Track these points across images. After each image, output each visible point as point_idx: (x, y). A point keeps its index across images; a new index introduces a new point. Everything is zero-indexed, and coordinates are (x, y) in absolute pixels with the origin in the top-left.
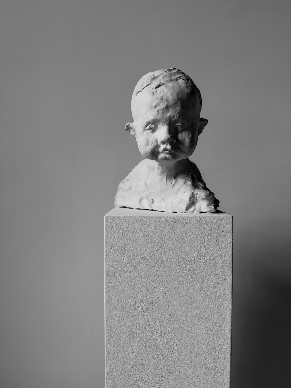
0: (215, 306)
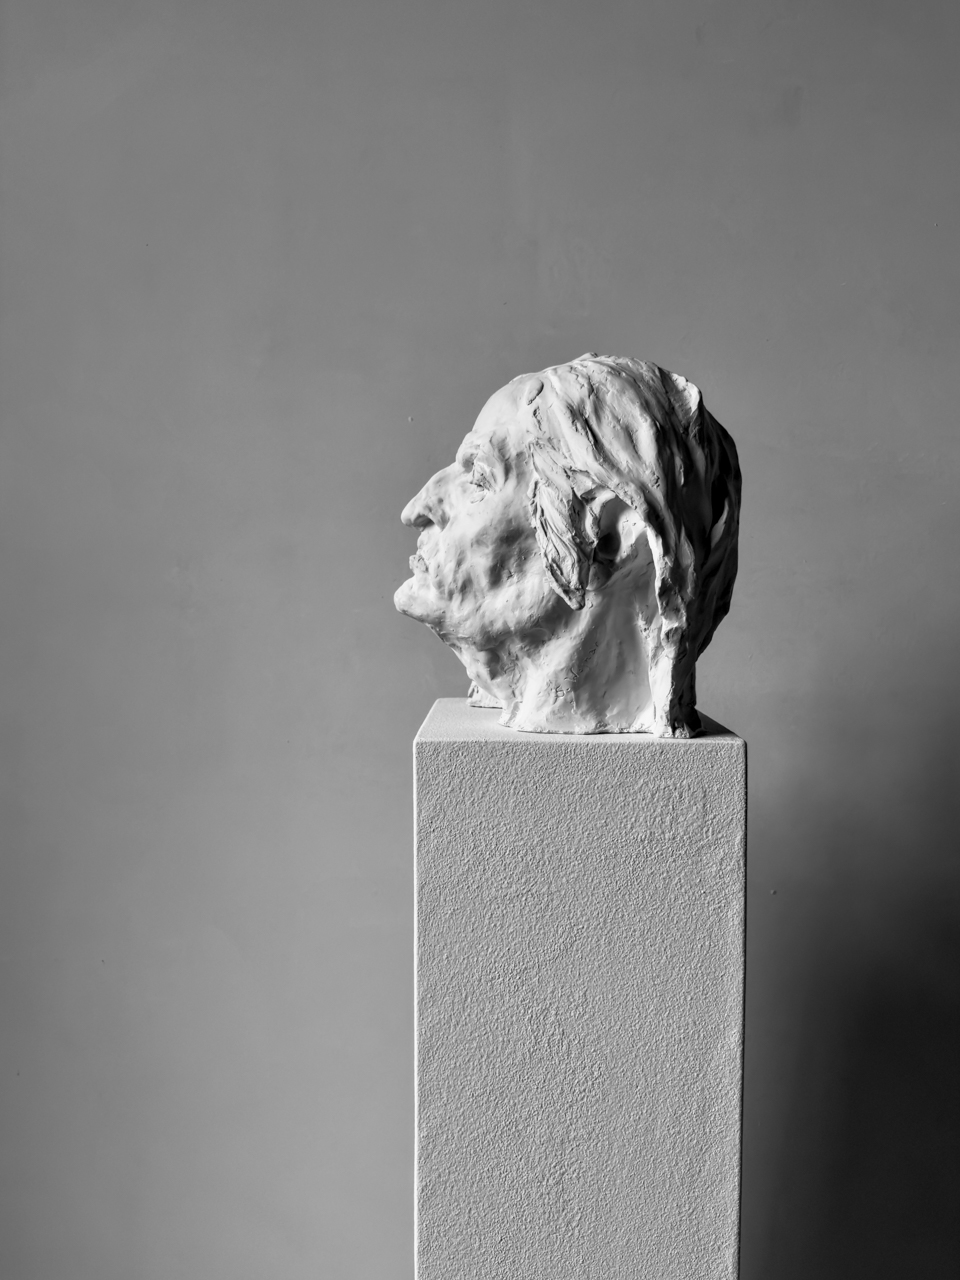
0: (700, 975)
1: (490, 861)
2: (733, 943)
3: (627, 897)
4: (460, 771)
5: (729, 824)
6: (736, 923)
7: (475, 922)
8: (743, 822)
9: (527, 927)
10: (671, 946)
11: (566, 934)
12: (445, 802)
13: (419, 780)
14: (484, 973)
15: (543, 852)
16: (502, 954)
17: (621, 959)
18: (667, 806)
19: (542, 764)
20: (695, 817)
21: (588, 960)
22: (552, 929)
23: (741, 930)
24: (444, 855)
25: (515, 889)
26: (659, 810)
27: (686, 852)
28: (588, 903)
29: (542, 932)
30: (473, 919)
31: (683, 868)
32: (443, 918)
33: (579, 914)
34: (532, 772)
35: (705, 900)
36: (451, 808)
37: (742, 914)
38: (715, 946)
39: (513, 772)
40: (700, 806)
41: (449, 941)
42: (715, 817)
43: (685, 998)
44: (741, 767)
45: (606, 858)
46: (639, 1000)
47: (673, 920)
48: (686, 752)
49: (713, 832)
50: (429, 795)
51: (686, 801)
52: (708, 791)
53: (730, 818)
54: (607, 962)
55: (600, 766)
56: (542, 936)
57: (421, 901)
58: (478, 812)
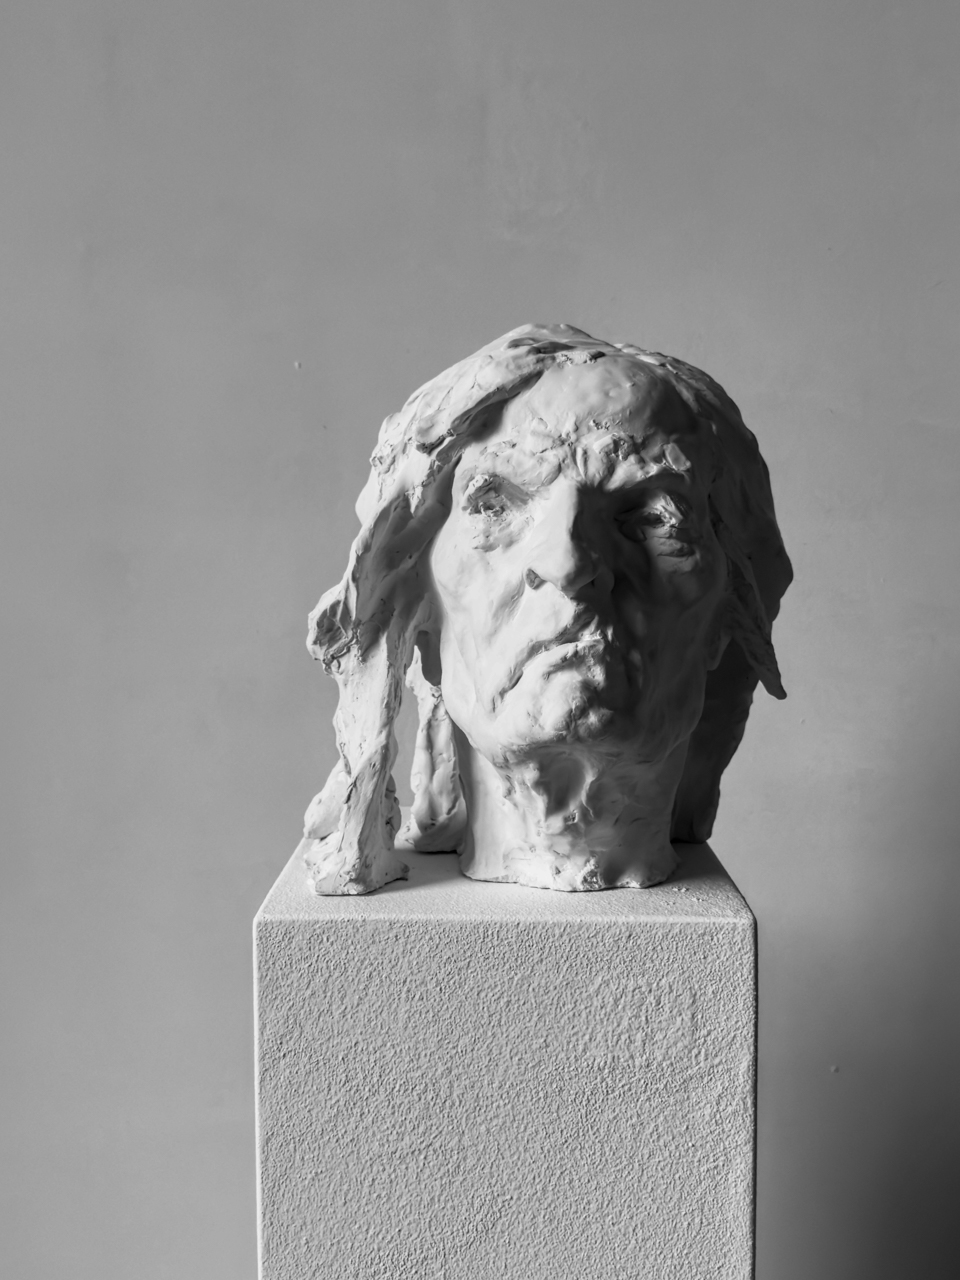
1: (370, 1100)
2: (736, 1218)
3: (577, 1152)
4: (324, 965)
5: (730, 1045)
6: (740, 1190)
7: (348, 1190)
8: (751, 1040)
9: (426, 1198)
10: (642, 1223)
11: (485, 1208)
12: (302, 1012)
13: (261, 979)
14: (362, 1265)
15: (451, 1087)
16: (389, 1238)
17: (568, 1244)
18: (637, 1016)
19: (449, 954)
20: (680, 1033)
21: (518, 1245)
22: (465, 1202)
23: (748, 1200)
24: (301, 1091)
25: (409, 1144)
26: (625, 1023)
27: (666, 1086)
28: (519, 1163)
29: (449, 1206)
30: (345, 1187)
32: (300, 1186)
33: (505, 1178)
34: (434, 966)
35: (694, 1156)
36: (310, 1022)
37: (749, 1177)
38: (709, 1224)
39: (405, 965)
40: (687, 1016)
41: (308, 1221)
42: (709, 1034)
44: (748, 958)
45: (546, 1097)
47: (645, 1186)
48: (665, 936)
49: (706, 1055)
50: (278, 1002)
51: (666, 1009)
52: (699, 994)
53: (732, 1034)
54: (548, 1248)
55: (536, 957)
56: (450, 1211)
57: (267, 1159)
58: (353, 1027)
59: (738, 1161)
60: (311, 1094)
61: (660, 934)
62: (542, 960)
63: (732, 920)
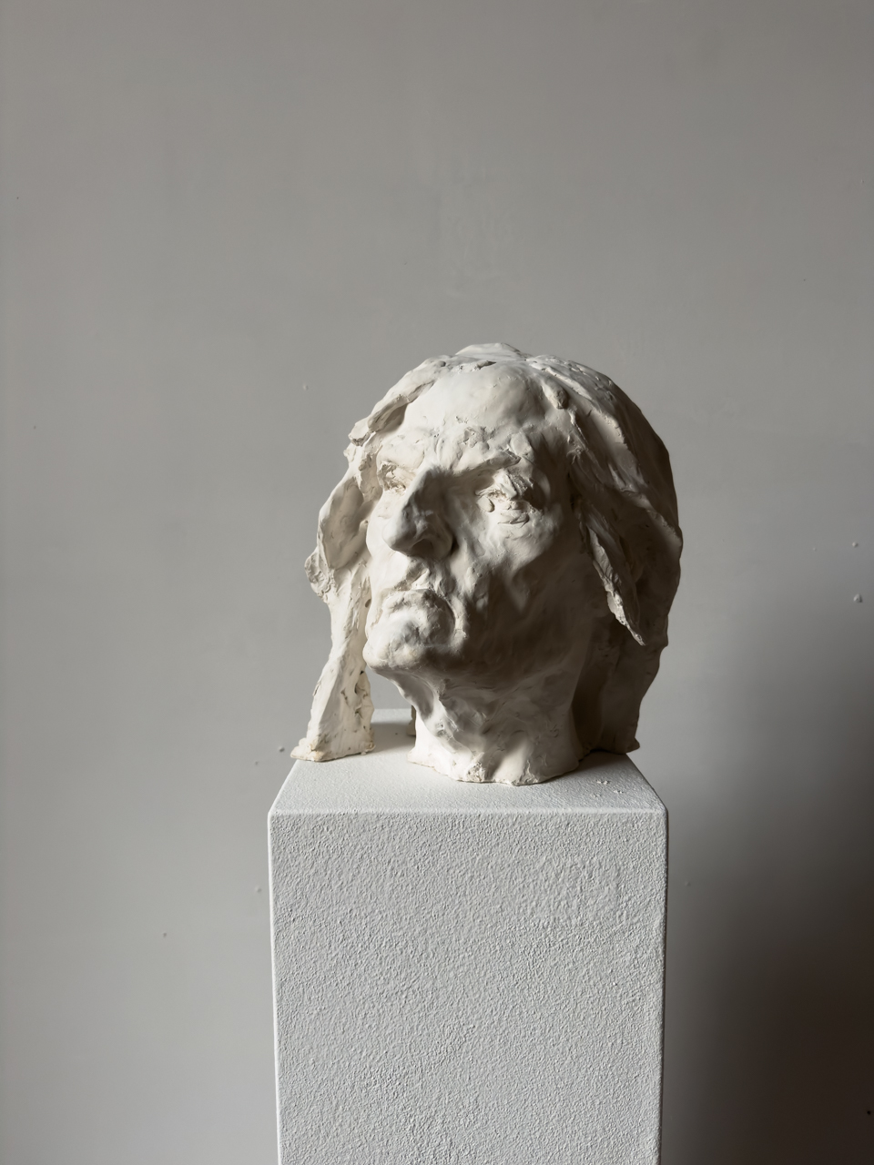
1: (362, 954)
2: (649, 1039)
3: (526, 991)
4: (325, 849)
5: (646, 908)
6: (653, 1017)
7: (346, 1022)
8: (663, 904)
9: (407, 1028)
10: (576, 1045)
11: (454, 1035)
12: (308, 886)
13: (274, 861)
14: (357, 1079)
15: (426, 943)
16: (378, 1058)
17: (518, 1061)
18: (574, 887)
19: (425, 840)
20: (607, 899)
21: (479, 1062)
22: (438, 1029)
23: (658, 1025)
24: (307, 948)
25: (393, 986)
26: (564, 892)
27: (595, 940)
28: (480, 1000)
29: (425, 1033)
30: (344, 1020)
31: (592, 959)
32: (308, 1019)
33: (469, 1012)
34: (413, 850)
35: (617, 992)
36: (314, 894)
37: (660, 1007)
38: (628, 1044)
39: (389, 850)
40: (613, 886)
41: (315, 1046)
42: (630, 899)
43: (593, 1103)
44: (662, 840)
45: (501, 950)
46: (539, 1105)
47: (579, 1016)
48: (596, 824)
49: (628, 915)
50: (288, 878)
51: (597, 881)
52: (622, 868)
53: (648, 899)
54: (502, 1064)
55: (494, 841)
56: (426, 1037)
57: (282, 999)
58: (348, 897)
59: (652, 995)
60: (315, 949)
61: (592, 822)
62: (498, 844)
63: (649, 811)
